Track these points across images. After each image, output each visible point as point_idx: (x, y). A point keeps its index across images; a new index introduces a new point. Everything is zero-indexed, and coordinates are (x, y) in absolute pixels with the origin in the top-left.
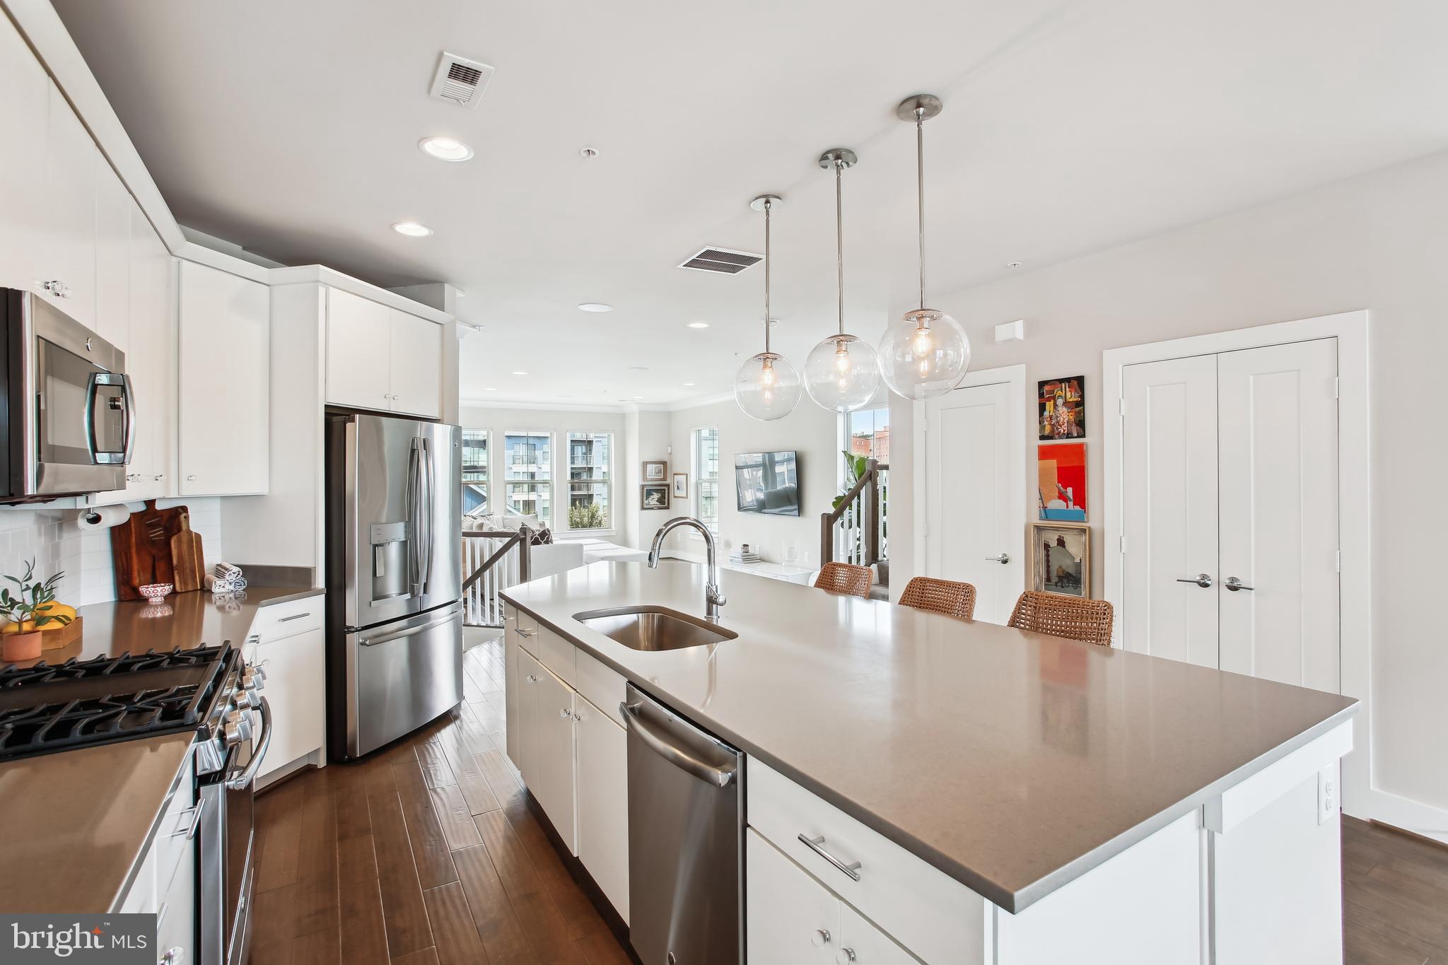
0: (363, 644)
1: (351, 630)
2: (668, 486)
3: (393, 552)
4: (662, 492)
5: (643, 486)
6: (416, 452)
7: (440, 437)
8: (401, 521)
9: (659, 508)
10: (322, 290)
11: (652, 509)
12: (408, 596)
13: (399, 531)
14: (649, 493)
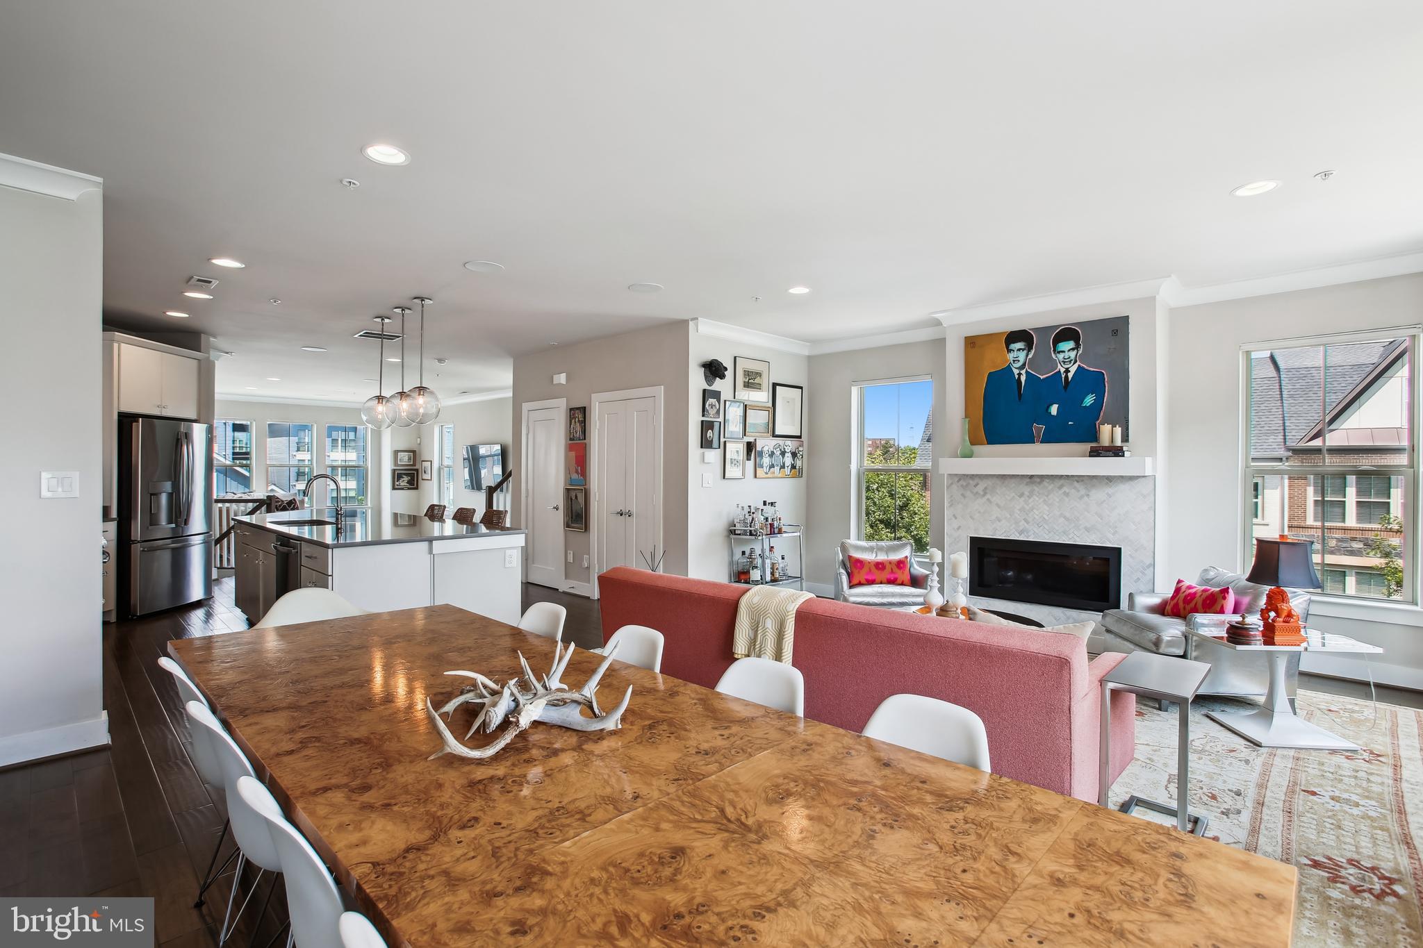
0: (143, 551)
1: (135, 542)
2: (417, 470)
3: (164, 499)
4: (412, 476)
5: (394, 471)
6: (180, 441)
7: (198, 431)
8: (169, 481)
9: (409, 489)
10: (116, 345)
11: (403, 489)
12: (173, 525)
13: (168, 486)
14: (400, 476)
